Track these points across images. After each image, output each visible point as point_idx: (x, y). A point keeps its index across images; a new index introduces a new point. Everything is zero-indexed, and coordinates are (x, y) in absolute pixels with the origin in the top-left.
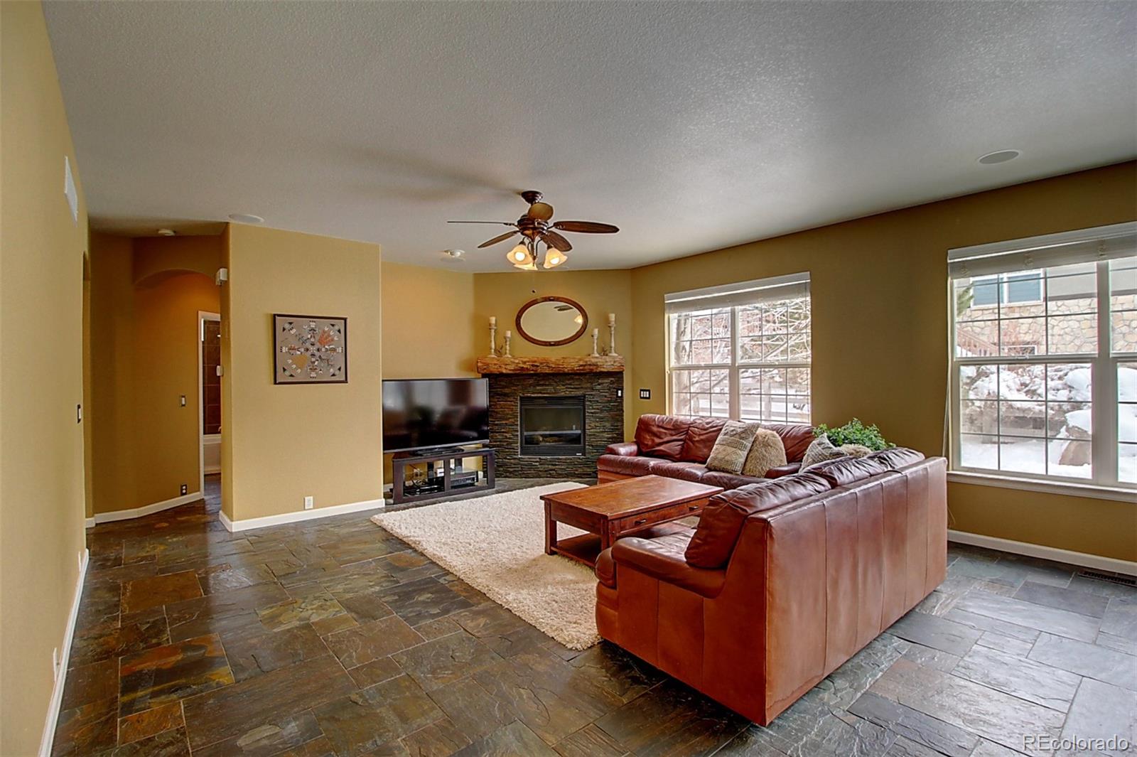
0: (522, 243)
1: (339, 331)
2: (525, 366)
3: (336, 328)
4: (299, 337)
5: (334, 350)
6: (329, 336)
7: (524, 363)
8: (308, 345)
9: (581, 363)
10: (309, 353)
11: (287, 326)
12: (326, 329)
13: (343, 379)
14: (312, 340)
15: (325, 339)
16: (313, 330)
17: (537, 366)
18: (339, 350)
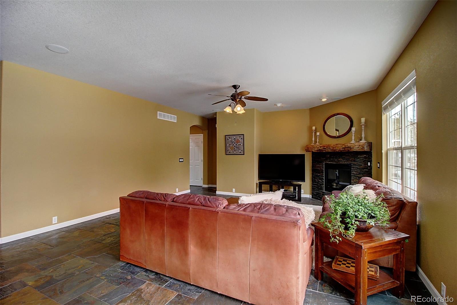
1: (242, 138)
2: (321, 149)
3: (241, 138)
4: (231, 141)
5: (240, 145)
6: (239, 140)
8: (233, 143)
9: (343, 147)
10: (234, 146)
11: (228, 138)
12: (238, 138)
13: (243, 154)
14: (235, 142)
15: (238, 141)
16: (235, 139)
17: (325, 149)
18: (242, 144)
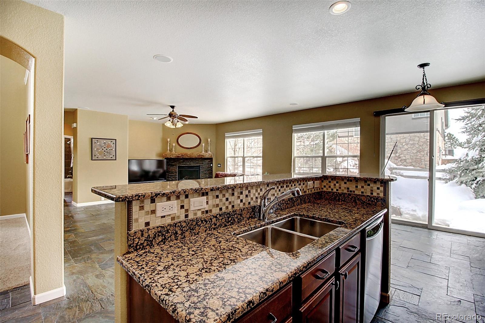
0: (169, 121)
1: (114, 143)
2: (179, 156)
3: (113, 142)
4: (100, 145)
5: (112, 150)
6: (110, 145)
7: (179, 154)
8: (103, 148)
9: (198, 155)
10: (104, 150)
11: (96, 142)
12: (109, 143)
13: (115, 159)
14: (105, 146)
15: (109, 146)
16: (105, 143)
17: (183, 156)
18: (114, 149)
